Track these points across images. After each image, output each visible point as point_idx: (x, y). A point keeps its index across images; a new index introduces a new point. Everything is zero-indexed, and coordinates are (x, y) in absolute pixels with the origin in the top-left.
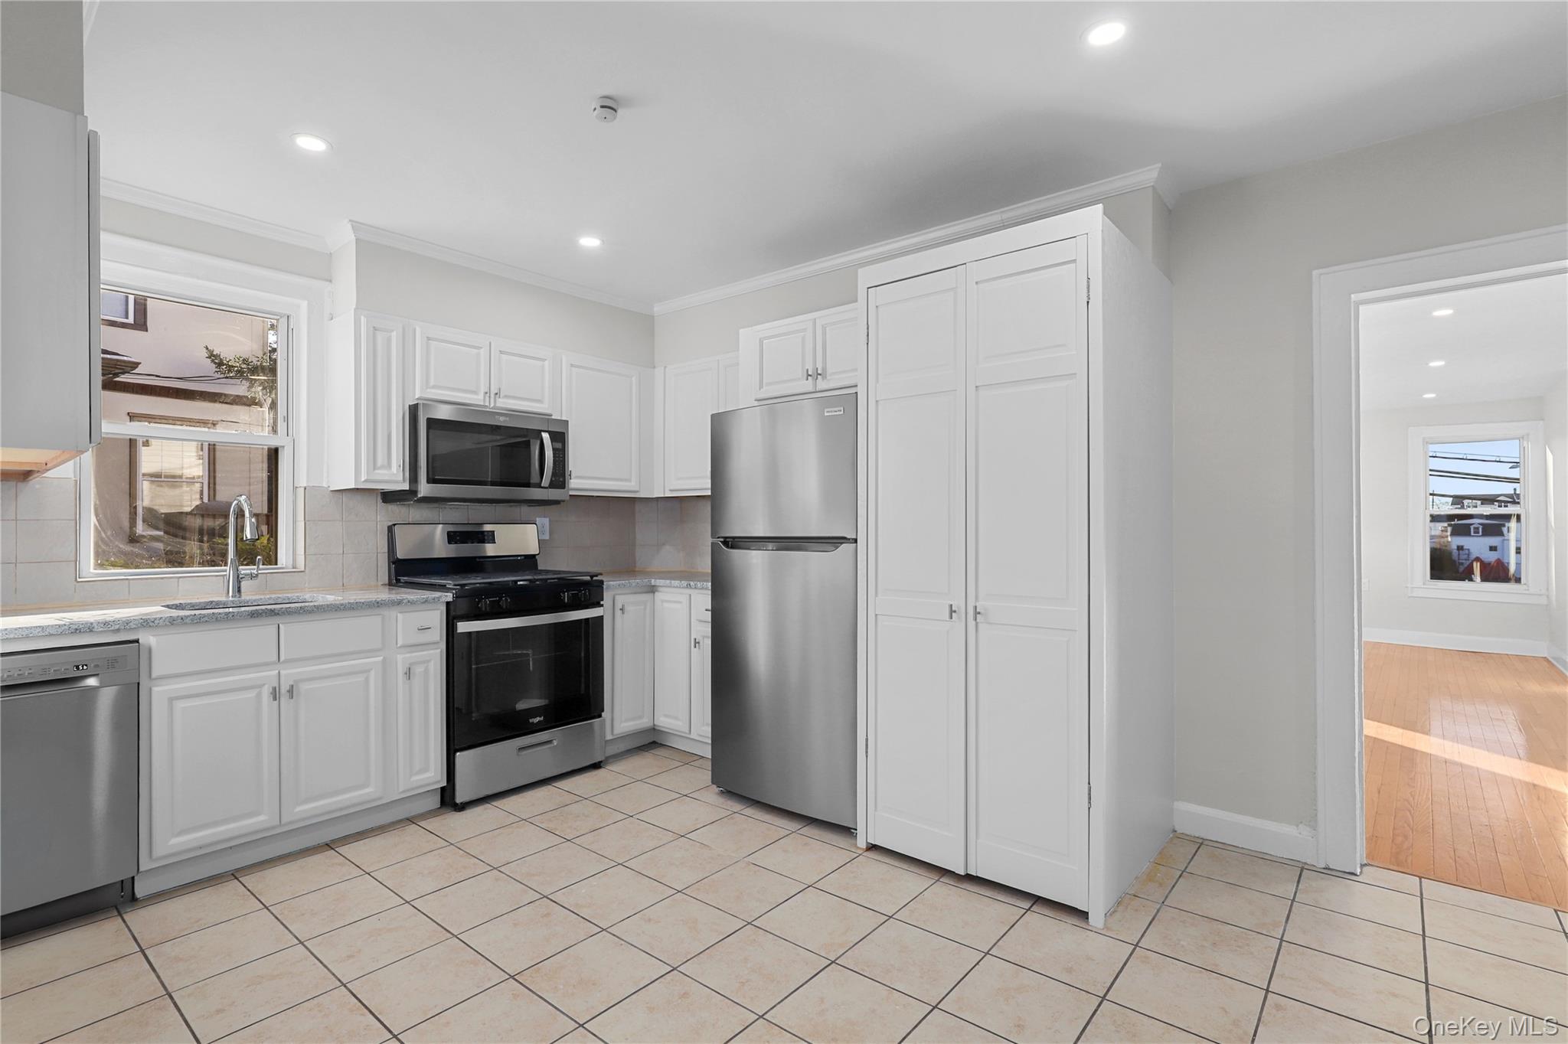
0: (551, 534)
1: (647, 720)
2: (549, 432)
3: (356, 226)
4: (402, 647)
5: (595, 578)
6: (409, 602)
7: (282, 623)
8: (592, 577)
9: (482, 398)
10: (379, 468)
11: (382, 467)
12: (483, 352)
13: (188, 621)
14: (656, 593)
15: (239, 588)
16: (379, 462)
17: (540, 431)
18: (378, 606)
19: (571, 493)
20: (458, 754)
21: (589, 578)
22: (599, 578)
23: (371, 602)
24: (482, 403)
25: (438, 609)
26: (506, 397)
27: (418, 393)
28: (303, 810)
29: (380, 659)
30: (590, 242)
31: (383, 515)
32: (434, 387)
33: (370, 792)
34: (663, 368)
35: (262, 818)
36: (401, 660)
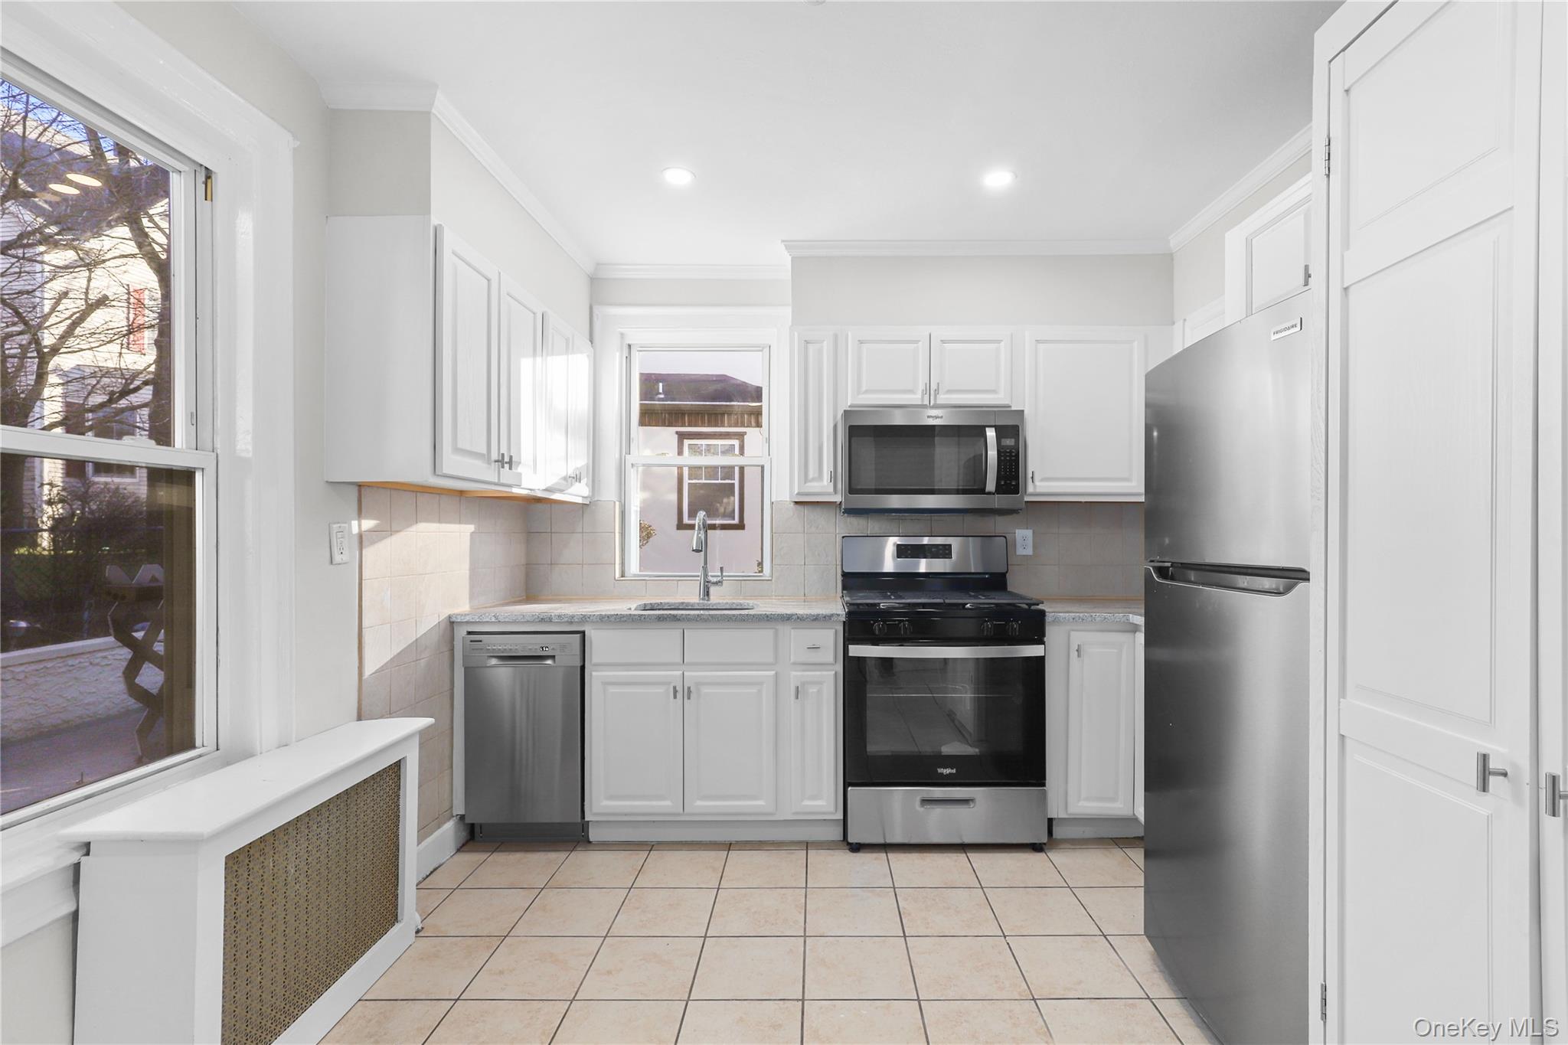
0: (1035, 547)
1: (1121, 806)
2: (996, 427)
3: (789, 245)
4: (794, 664)
5: (1033, 607)
6: (798, 618)
7: (687, 629)
8: (1030, 605)
9: (920, 397)
10: (810, 481)
11: (813, 480)
12: (923, 346)
13: (612, 619)
14: (1137, 633)
15: (708, 592)
16: (811, 475)
17: (984, 427)
18: (768, 620)
19: (1027, 499)
20: (850, 788)
21: (1026, 607)
22: (1040, 607)
23: (761, 615)
24: (920, 403)
25: (832, 628)
26: (949, 392)
27: (852, 399)
28: (701, 805)
29: (773, 673)
30: (998, 179)
31: (838, 527)
32: (866, 392)
33: (758, 804)
34: (1182, 321)
35: (668, 803)
36: (795, 676)
